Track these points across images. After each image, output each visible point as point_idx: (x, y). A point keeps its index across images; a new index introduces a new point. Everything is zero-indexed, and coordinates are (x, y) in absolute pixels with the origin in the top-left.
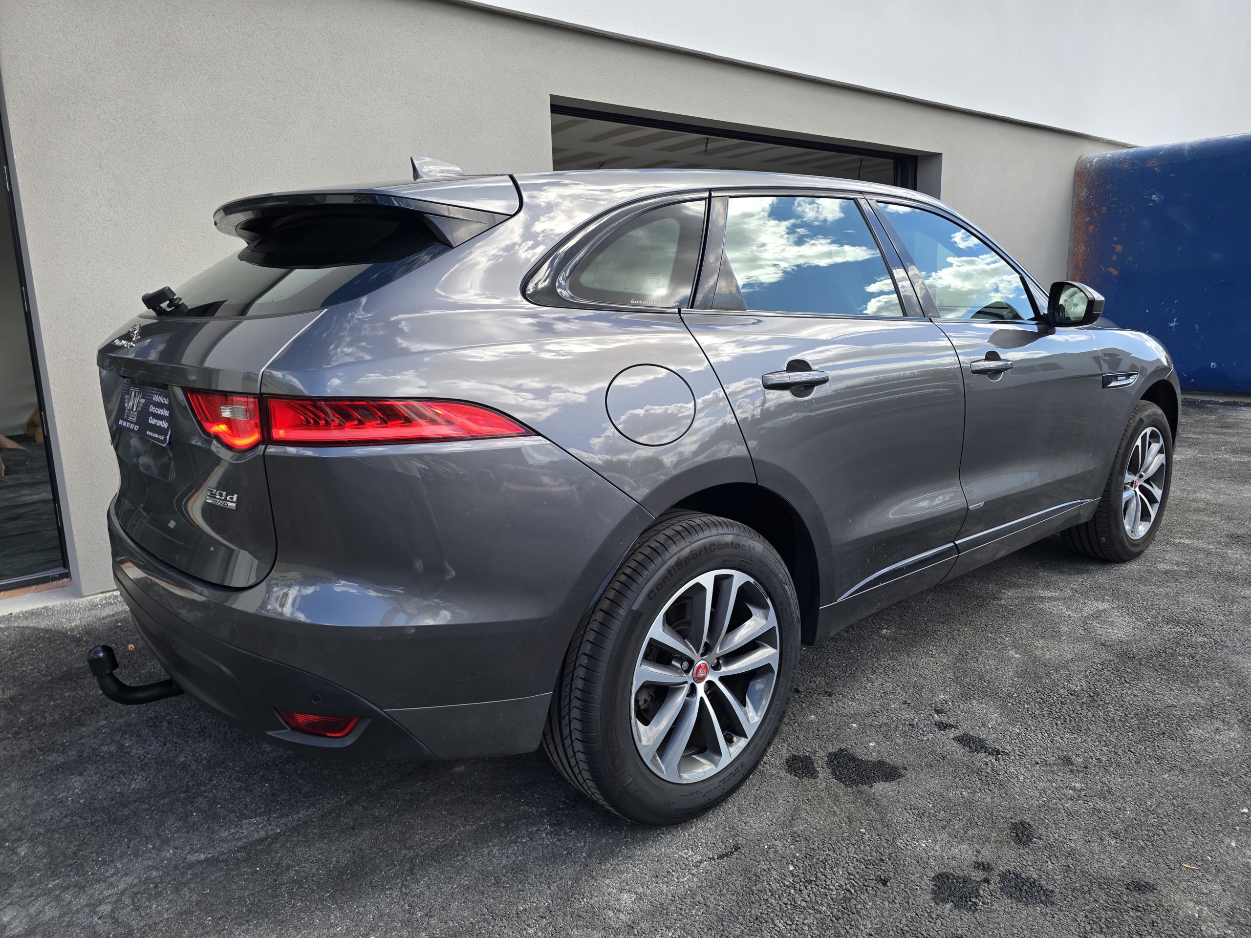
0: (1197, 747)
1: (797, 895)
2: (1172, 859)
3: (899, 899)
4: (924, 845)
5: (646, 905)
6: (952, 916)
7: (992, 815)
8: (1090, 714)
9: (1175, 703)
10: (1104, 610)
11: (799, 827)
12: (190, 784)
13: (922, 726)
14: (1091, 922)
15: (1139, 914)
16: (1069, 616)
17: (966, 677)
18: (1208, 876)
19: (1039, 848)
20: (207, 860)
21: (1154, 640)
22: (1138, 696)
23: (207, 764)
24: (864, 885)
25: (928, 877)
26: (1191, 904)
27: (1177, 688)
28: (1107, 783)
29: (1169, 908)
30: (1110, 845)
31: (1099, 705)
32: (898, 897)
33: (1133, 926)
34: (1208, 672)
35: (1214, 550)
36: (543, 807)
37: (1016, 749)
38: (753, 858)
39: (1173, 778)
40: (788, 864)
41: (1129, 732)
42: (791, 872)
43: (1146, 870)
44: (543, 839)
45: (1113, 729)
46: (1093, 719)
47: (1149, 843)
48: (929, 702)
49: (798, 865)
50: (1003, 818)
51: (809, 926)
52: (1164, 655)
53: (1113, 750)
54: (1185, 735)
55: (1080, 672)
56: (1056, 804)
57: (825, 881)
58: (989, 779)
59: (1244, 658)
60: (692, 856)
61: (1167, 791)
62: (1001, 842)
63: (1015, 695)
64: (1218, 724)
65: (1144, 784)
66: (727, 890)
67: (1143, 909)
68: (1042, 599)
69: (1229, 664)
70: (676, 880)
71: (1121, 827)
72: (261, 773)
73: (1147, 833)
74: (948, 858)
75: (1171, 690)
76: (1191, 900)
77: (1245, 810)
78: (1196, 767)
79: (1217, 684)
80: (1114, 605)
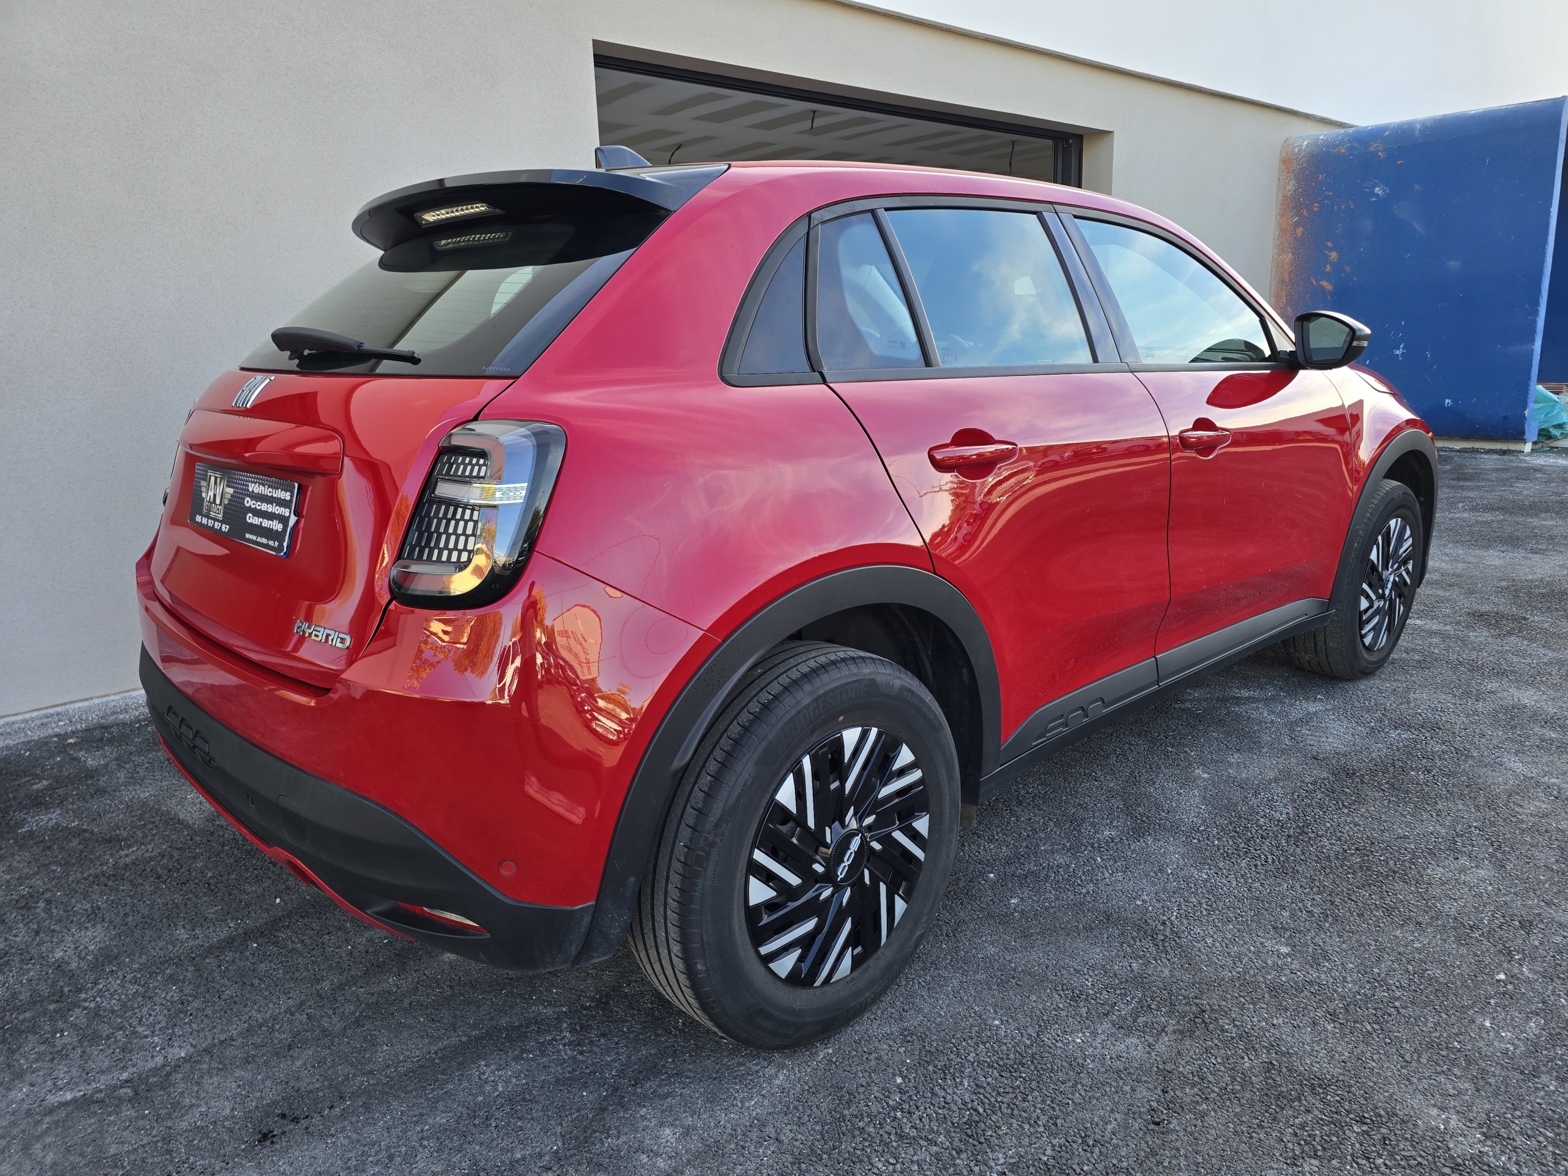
0: (1437, 891)
1: (905, 1120)
2: (1408, 1048)
3: (1043, 1119)
4: (1079, 1041)
5: (695, 1144)
6: (1115, 1141)
7: (1170, 993)
8: (1298, 851)
9: (1407, 834)
10: (1315, 713)
12: (66, 990)
14: (1302, 1142)
15: (1365, 1128)
16: (1272, 722)
17: (1138, 805)
18: (1456, 1071)
19: (1233, 1038)
20: (75, 1100)
21: (1379, 750)
22: (1359, 825)
23: (94, 961)
24: (997, 1101)
25: (1083, 1085)
26: (1434, 1112)
27: (1409, 813)
28: (1321, 944)
29: (1406, 1118)
30: (1326, 1030)
31: (1310, 838)
32: (1042, 1117)
33: (1357, 1145)
34: (1448, 791)
35: (1452, 633)
36: (561, 1005)
38: (848, 1068)
39: (1407, 935)
40: (894, 1075)
41: (1349, 873)
42: (899, 1086)
43: (1374, 1064)
44: (559, 1051)
45: (1328, 870)
46: (1303, 857)
47: (1376, 1027)
48: (1091, 841)
49: (908, 1074)
50: (1185, 998)
51: (919, 1165)
52: (1392, 770)
53: (1329, 898)
54: (1422, 876)
55: (1286, 795)
56: (1255, 976)
57: (944, 1097)
58: (1167, 944)
59: (1494, 770)
61: (1400, 954)
62: (1181, 1032)
63: (1203, 828)
64: (1464, 860)
65: (1369, 945)
66: (809, 1116)
67: (1371, 1120)
68: (1238, 701)
69: (1475, 779)
70: (740, 1105)
71: (1341, 1005)
72: (168, 971)
73: (1374, 1012)
74: (1111, 1058)
75: (1402, 815)
76: (1434, 1106)
77: (1502, 976)
78: (1437, 919)
79: (1461, 807)
80: (1329, 707)
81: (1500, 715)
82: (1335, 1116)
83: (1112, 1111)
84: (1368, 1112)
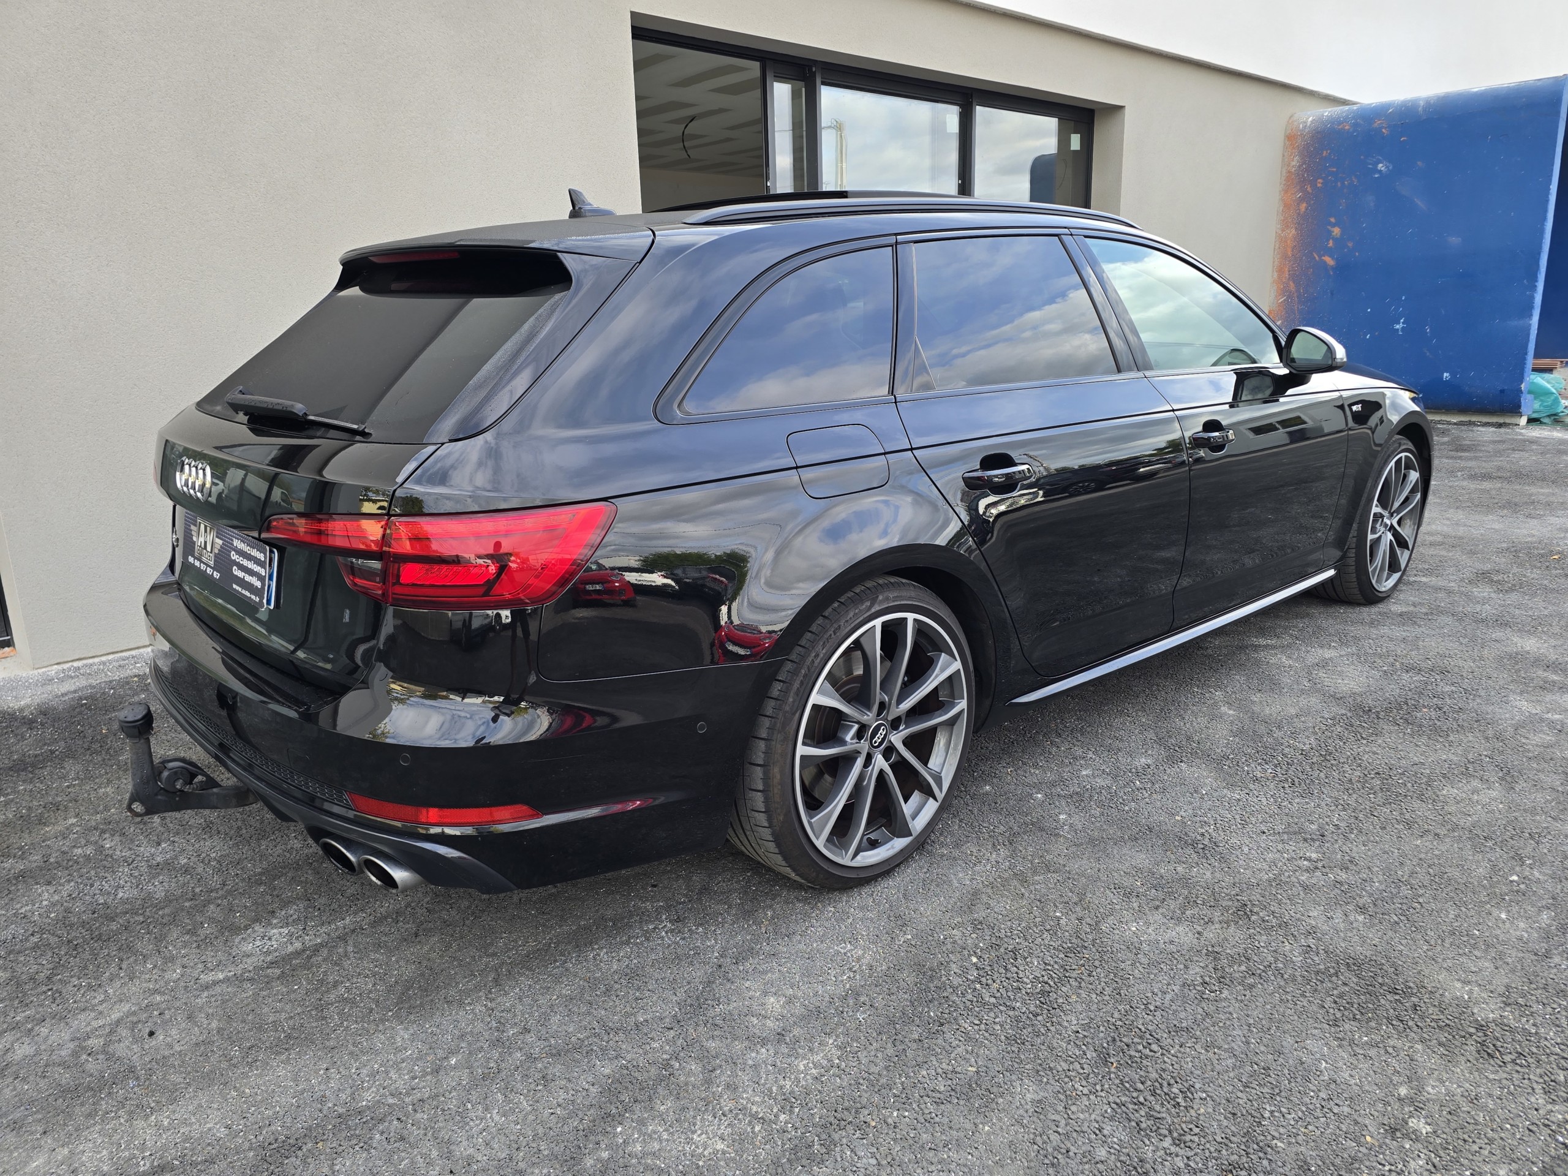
0: (1452, 808)
1: (984, 991)
2: (1432, 934)
3: (1108, 991)
4: (1134, 929)
5: (798, 1009)
6: (1174, 1007)
7: (1214, 891)
8: (1322, 775)
9: (1422, 761)
10: (1331, 659)
11: (980, 914)
12: (197, 890)
13: (1122, 793)
14: (1342, 1008)
15: (1397, 997)
16: (1290, 666)
17: (1170, 737)
18: (1476, 953)
19: (1273, 927)
20: (227, 979)
21: (1392, 690)
22: (1377, 754)
23: (218, 866)
24: (1065, 977)
25: (1141, 964)
26: (1458, 985)
27: (1423, 743)
28: (1349, 851)
29: (1433, 990)
30: (1357, 920)
31: (1332, 765)
32: (1107, 989)
33: (1392, 1011)
34: (1459, 725)
35: (1456, 589)
36: (658, 901)
37: (1237, 817)
38: (927, 951)
39: (1426, 844)
40: (970, 955)
41: (1370, 794)
42: (975, 964)
43: (1402, 947)
44: (662, 938)
45: (1350, 791)
46: (1327, 781)
47: (1402, 918)
48: (1129, 767)
49: (983, 956)
50: (1227, 895)
51: (1001, 1026)
52: (1405, 707)
53: (1353, 814)
54: (1437, 796)
55: (1307, 728)
56: (1289, 877)
57: (1017, 973)
58: (1206, 852)
59: (1501, 708)
60: (849, 951)
61: (1421, 859)
62: (1227, 922)
63: (1232, 756)
64: (1476, 783)
65: (1392, 852)
66: (898, 987)
67: (1402, 991)
68: (1256, 648)
69: (1483, 715)
70: (834, 979)
71: (1369, 901)
72: (289, 875)
73: (1400, 906)
74: (1165, 943)
75: (1417, 745)
76: (1458, 980)
77: (1515, 878)
78: (1454, 831)
79: (1471, 738)
80: (1343, 653)
81: (1505, 660)
82: (1370, 988)
83: (1169, 984)
84: (1399, 985)
